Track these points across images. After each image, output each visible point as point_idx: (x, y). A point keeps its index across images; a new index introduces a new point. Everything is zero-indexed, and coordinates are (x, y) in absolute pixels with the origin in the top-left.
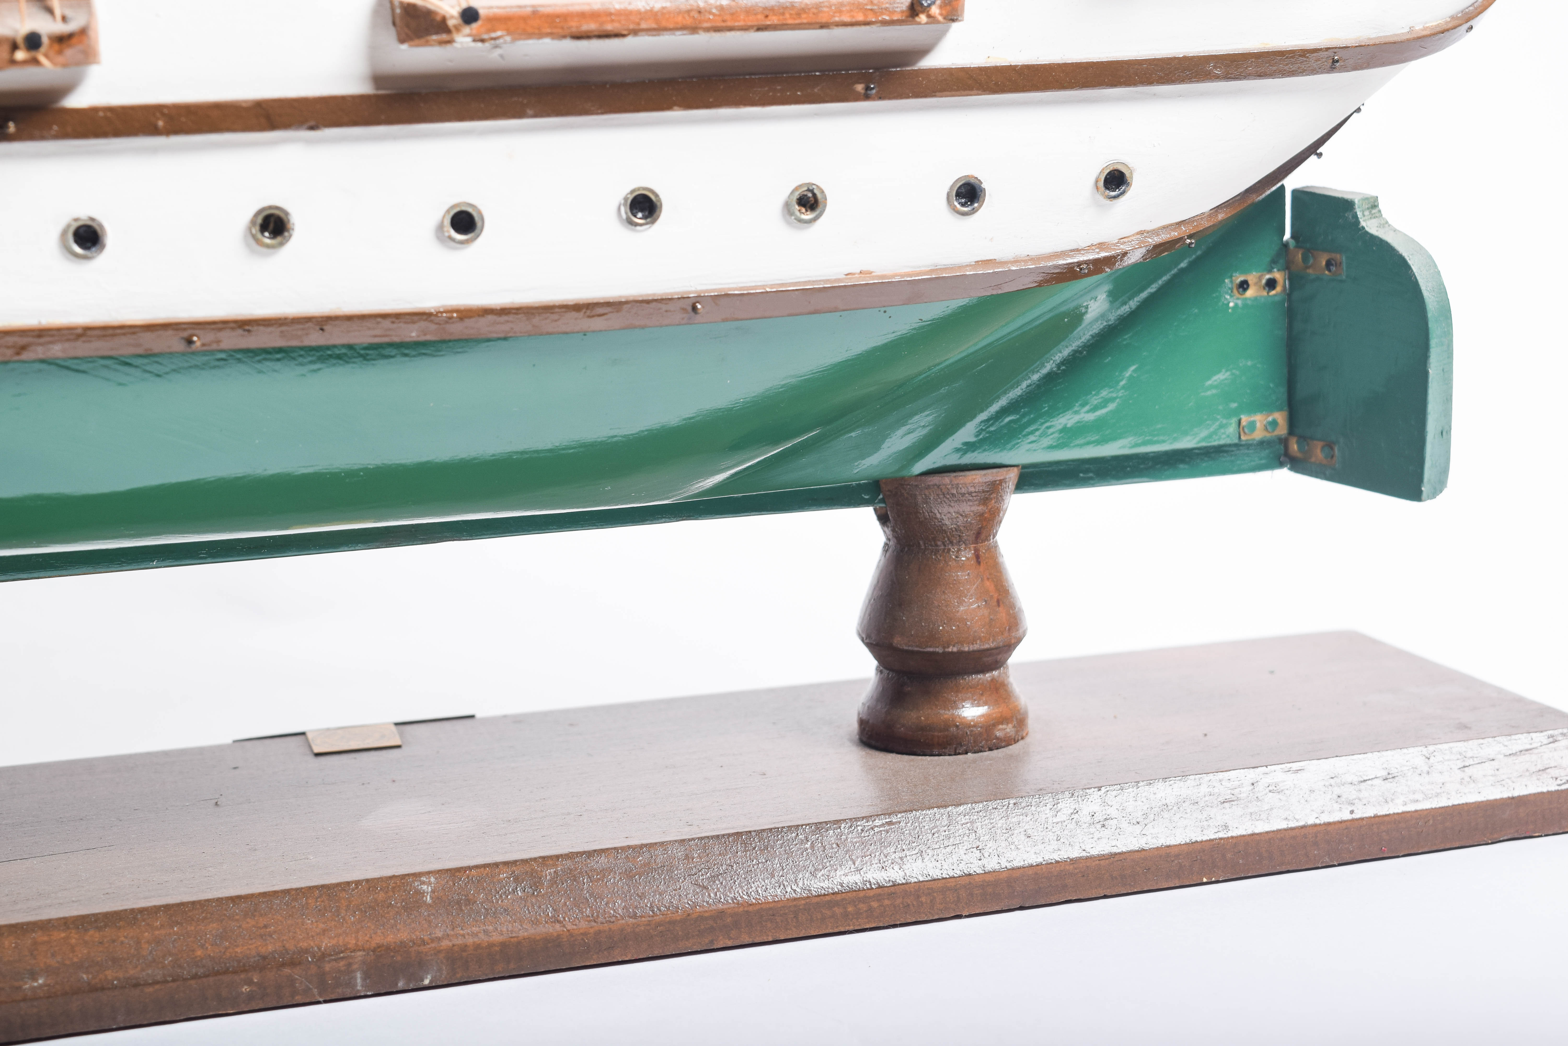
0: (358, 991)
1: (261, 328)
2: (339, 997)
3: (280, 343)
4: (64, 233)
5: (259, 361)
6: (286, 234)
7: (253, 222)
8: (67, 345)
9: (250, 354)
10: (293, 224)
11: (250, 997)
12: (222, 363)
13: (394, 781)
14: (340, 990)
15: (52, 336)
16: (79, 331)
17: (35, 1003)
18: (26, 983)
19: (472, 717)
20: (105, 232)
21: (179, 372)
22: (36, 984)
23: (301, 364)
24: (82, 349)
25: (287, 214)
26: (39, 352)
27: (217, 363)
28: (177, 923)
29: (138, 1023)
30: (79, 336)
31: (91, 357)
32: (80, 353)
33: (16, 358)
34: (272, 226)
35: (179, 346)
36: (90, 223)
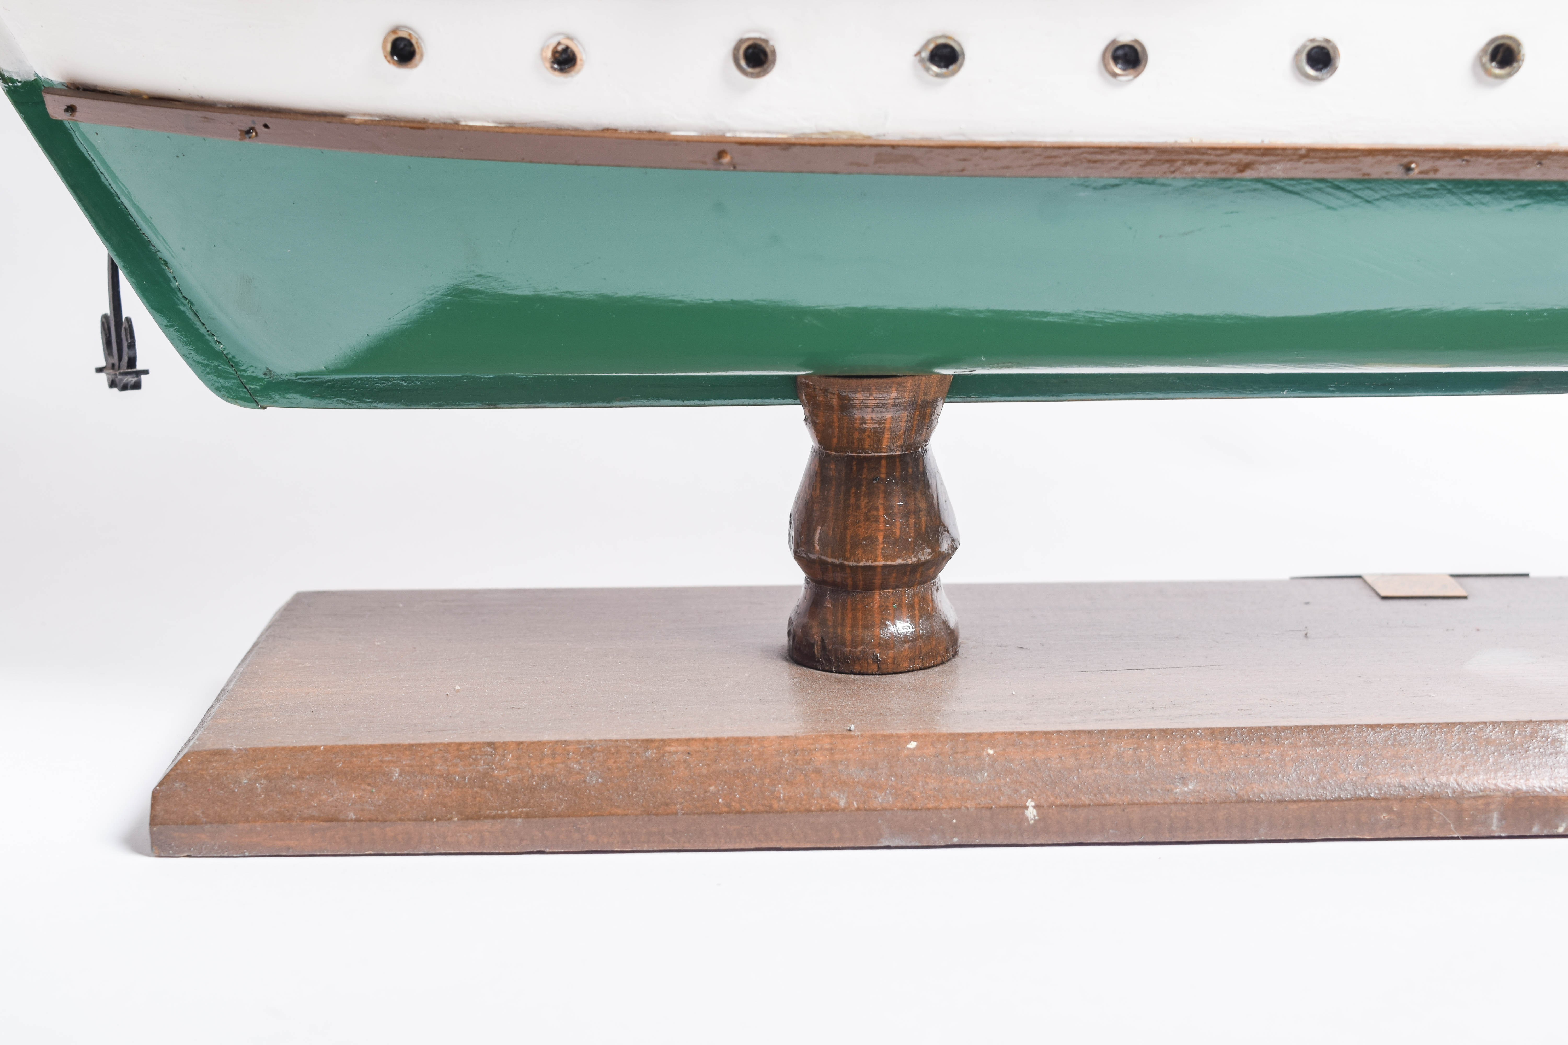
0: (1493, 831)
1: (1481, 159)
2: (1473, 836)
3: (1496, 176)
4: (1298, 54)
5: (1469, 193)
6: (1515, 65)
7: (1484, 51)
8: (1289, 165)
9: (1462, 186)
10: (1523, 55)
11: (1388, 825)
12: (1434, 192)
13: (1478, 630)
14: (1475, 829)
15: (1277, 155)
16: (1303, 152)
17: (1185, 808)
18: (1176, 787)
19: (1526, 575)
20: (1339, 54)
21: (1388, 199)
22: (1186, 789)
23: (1510, 199)
24: (1304, 170)
25: (1519, 44)
26: (1262, 171)
27: (1427, 193)
28: (1320, 745)
29: (1279, 838)
30: (1302, 157)
31: (1307, 179)
32: (1299, 174)
33: (1239, 175)
34: (1499, 57)
35: (1396, 172)
36: (1324, 44)
